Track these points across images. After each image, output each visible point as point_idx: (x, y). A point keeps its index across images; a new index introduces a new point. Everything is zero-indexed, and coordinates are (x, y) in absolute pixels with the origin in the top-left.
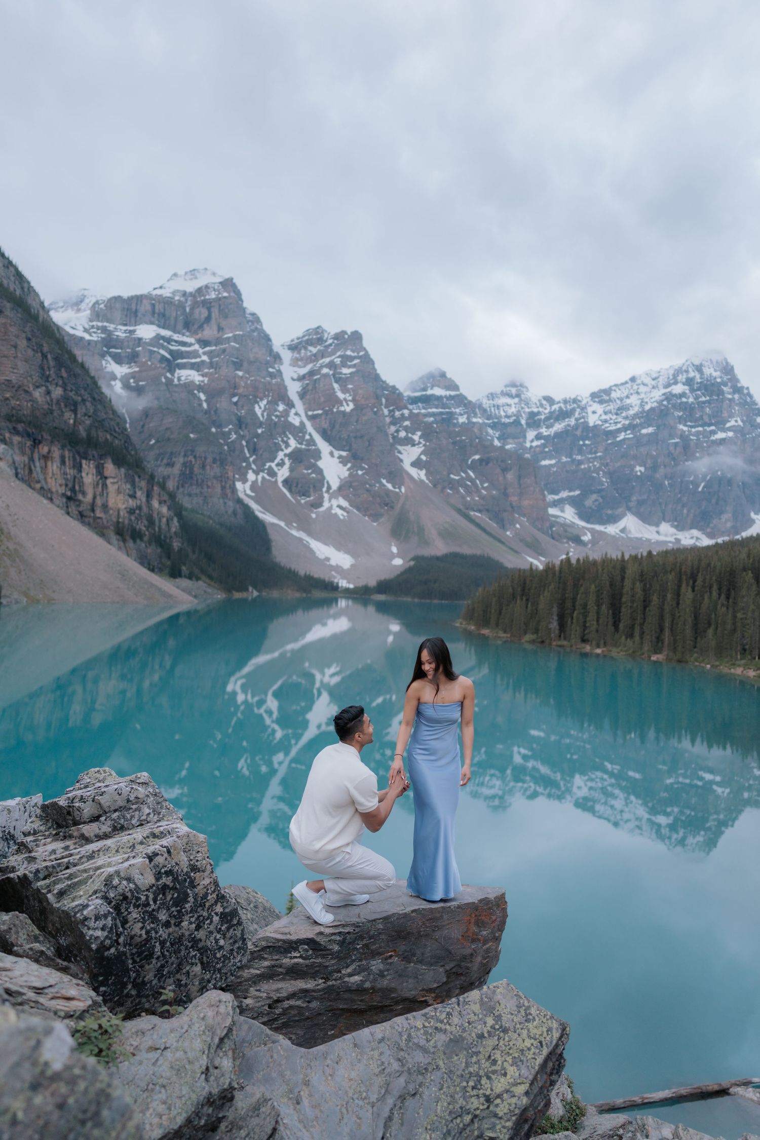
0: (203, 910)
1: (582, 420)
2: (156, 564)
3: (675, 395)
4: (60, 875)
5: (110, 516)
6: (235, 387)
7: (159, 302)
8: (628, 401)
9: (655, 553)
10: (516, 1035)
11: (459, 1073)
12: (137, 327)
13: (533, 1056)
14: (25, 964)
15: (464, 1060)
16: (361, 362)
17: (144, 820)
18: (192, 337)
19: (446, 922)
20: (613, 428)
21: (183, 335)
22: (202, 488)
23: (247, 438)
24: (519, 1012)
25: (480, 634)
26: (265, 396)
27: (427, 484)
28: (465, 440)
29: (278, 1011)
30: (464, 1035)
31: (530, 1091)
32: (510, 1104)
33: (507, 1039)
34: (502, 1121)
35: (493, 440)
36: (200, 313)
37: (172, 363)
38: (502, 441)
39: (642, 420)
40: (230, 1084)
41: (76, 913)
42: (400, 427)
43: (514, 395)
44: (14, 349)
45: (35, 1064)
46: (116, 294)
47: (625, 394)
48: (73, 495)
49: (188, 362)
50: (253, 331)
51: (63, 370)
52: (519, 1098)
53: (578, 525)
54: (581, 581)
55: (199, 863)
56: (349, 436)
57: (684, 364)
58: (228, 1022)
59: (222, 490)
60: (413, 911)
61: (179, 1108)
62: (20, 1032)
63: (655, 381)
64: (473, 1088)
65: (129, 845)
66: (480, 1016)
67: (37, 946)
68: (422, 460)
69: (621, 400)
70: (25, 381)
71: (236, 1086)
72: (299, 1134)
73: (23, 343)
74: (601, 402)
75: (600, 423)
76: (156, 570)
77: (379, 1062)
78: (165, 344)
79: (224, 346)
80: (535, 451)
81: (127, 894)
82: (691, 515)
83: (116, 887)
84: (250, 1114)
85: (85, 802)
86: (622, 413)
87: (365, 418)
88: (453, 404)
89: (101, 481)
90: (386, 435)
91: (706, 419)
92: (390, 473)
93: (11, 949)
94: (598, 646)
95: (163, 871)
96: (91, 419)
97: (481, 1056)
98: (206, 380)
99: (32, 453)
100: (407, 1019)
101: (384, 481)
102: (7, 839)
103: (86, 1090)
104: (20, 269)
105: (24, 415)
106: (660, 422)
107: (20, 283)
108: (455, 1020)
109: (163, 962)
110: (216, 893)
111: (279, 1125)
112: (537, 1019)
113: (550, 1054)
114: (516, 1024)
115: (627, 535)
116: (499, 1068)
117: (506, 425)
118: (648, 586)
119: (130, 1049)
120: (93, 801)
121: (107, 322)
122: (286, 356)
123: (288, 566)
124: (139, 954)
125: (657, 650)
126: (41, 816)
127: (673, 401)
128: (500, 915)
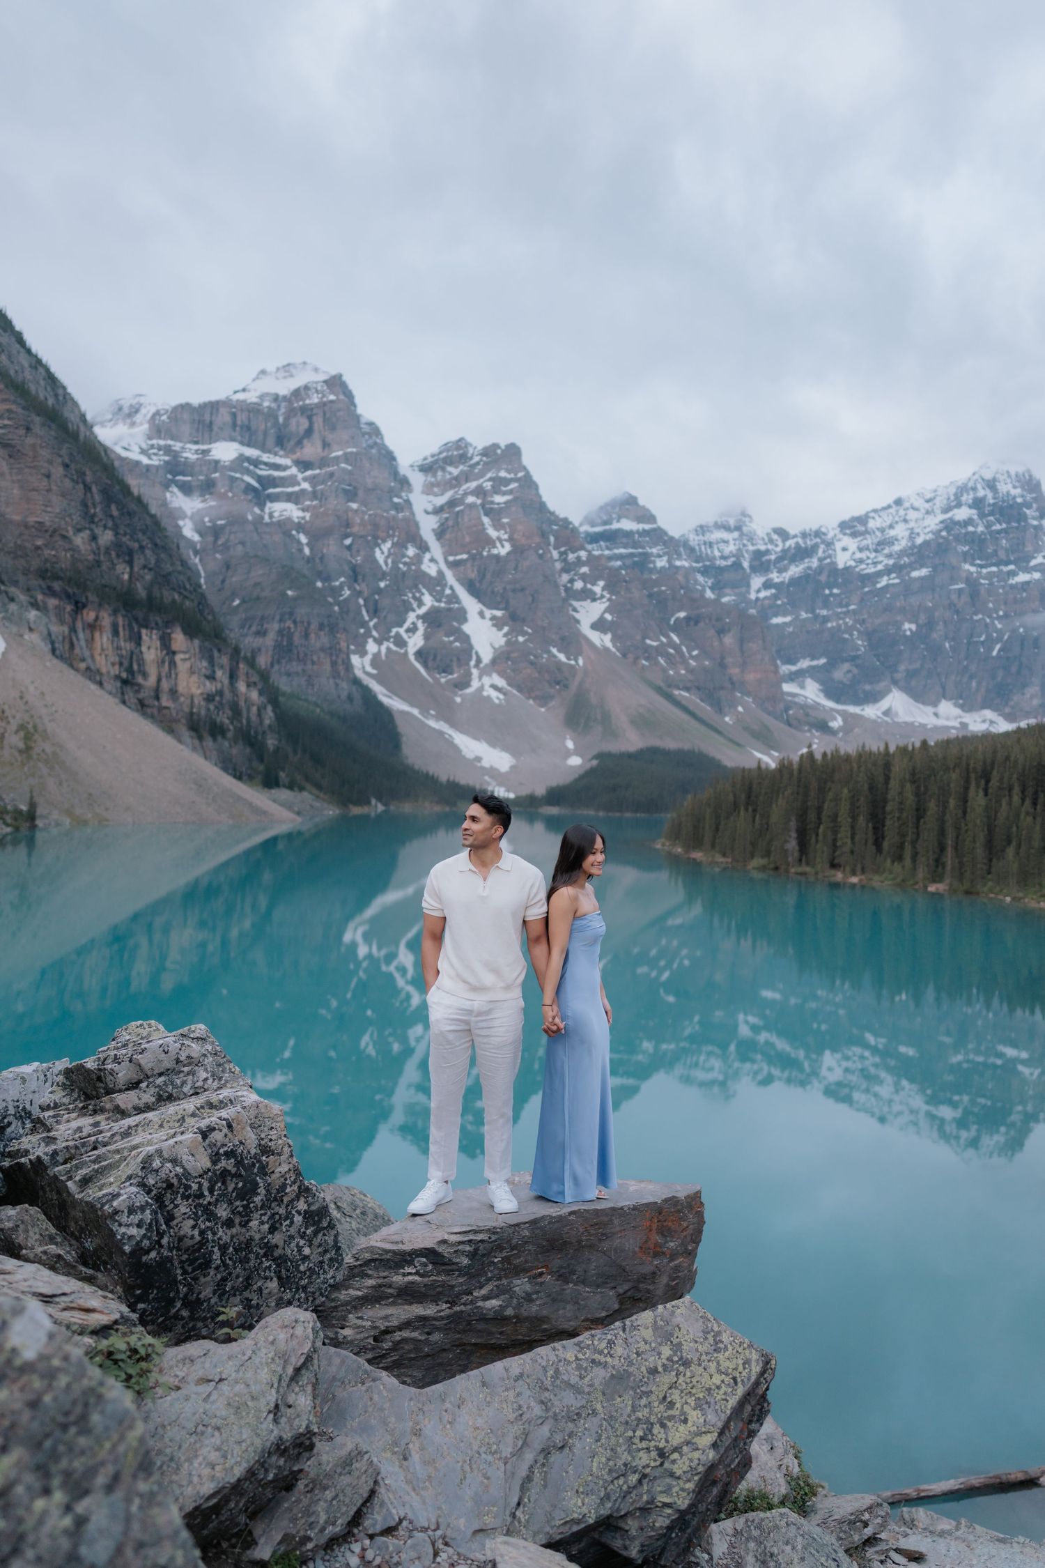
0: (279, 1205)
1: (828, 560)
2: (244, 769)
3: (958, 523)
4: (85, 1158)
5: (181, 704)
6: (348, 525)
7: (242, 410)
8: (892, 533)
9: (932, 744)
10: (701, 1370)
11: (623, 1419)
12: (213, 446)
13: (724, 1397)
14: (34, 1270)
15: (630, 1403)
16: (520, 486)
17: (201, 1087)
18: (286, 456)
19: (618, 1229)
20: (871, 570)
21: (276, 454)
22: (305, 664)
23: (366, 594)
24: (706, 1339)
25: (689, 858)
26: (389, 536)
27: (614, 654)
28: (664, 592)
29: (386, 1345)
30: (631, 1369)
31: (719, 1443)
32: (691, 1460)
33: (688, 1374)
34: (680, 1482)
35: (703, 591)
36: (298, 425)
37: (261, 493)
38: (716, 592)
39: (912, 558)
40: (307, 1427)
41: (103, 1205)
42: (575, 575)
43: (732, 527)
44: (46, 479)
46: (183, 401)
47: (888, 523)
48: (130, 677)
49: (282, 492)
50: (371, 447)
51: (113, 507)
52: (704, 1451)
53: (824, 706)
54: (829, 784)
55: (273, 1143)
56: (505, 589)
57: (970, 479)
58: (307, 1347)
59: (332, 666)
60: (571, 1213)
61: (238, 1456)
63: (930, 504)
64: (642, 1439)
65: (177, 1118)
66: (653, 1345)
67: (52, 1248)
68: (606, 620)
69: (882, 530)
70: (63, 523)
71: (318, 1432)
72: (405, 1498)
73: (58, 471)
74: (854, 535)
75: (853, 564)
76: (245, 778)
77: (515, 1406)
78: (252, 467)
79: (331, 469)
80: (762, 605)
81: (172, 1181)
82: (983, 690)
83: (157, 1171)
84: (339, 1470)
85: (119, 1063)
86: (883, 549)
87: (526, 564)
88: (648, 542)
89: (167, 658)
90: (556, 586)
91: (1002, 554)
92: (563, 639)
93: (18, 1252)
94: (854, 873)
95: (222, 1151)
96: (152, 572)
97: (653, 1397)
98: (308, 515)
99: (74, 620)
100: (554, 1349)
101: (554, 651)
102: (21, 1116)
103: (69, 1386)
104: (53, 370)
105: (61, 569)
106: (937, 561)
107: (53, 389)
108: (619, 1350)
109: (224, 1274)
110: (298, 1184)
111: (379, 1486)
112: (730, 1348)
113: (749, 1394)
114: (701, 1355)
115: (892, 719)
116: (678, 1413)
117: (721, 570)
118: (922, 789)
119: (173, 1381)
120: (130, 1061)
121: (172, 440)
122: (417, 480)
123: (424, 769)
124: (191, 1262)
125: (936, 877)
126: (64, 1084)
127: (955, 531)
128: (694, 1220)
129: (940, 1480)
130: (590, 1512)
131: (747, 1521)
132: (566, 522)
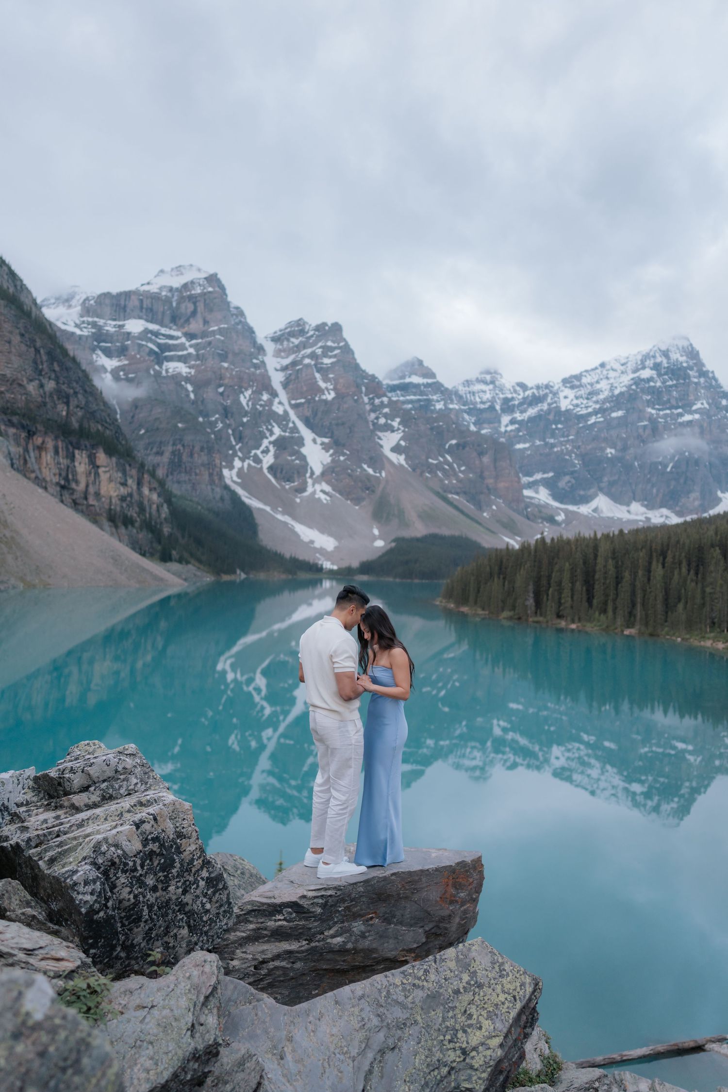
0: (189, 875)
1: (554, 405)
2: (147, 549)
3: (643, 380)
4: (51, 843)
5: (103, 503)
6: (221, 378)
7: (147, 298)
8: (598, 386)
9: (627, 532)
10: (490, 990)
11: (436, 1027)
12: (126, 322)
13: (507, 1010)
14: (17, 928)
15: (441, 1015)
16: (342, 352)
17: (132, 790)
18: (178, 330)
19: (424, 885)
20: (584, 412)
21: (170, 328)
22: (191, 475)
23: (233, 426)
24: (494, 968)
25: (459, 612)
26: (250, 386)
27: (407, 469)
28: (442, 426)
29: (263, 972)
30: (441, 991)
31: (504, 1043)
32: (485, 1057)
33: (482, 994)
34: (477, 1072)
35: (469, 425)
36: (186, 308)
37: (159, 356)
38: (478, 426)
39: (612, 404)
40: (215, 1039)
41: (66, 879)
42: (380, 414)
43: (489, 381)
44: (7, 345)
45: (16, 1014)
46: (105, 291)
47: (595, 380)
48: (67, 484)
49: (175, 355)
50: (238, 324)
51: (55, 364)
52: (494, 1050)
53: (552, 506)
54: (556, 560)
55: (185, 830)
56: (331, 423)
57: (651, 350)
58: (213, 980)
59: (210, 477)
60: (393, 874)
61: (166, 1063)
62: (2, 984)
63: (624, 367)
64: (450, 1041)
65: (117, 814)
66: (456, 973)
67: (29, 911)
68: (401, 445)
69: (592, 385)
70: (20, 375)
71: (221, 1042)
72: (283, 1087)
73: (16, 339)
74: (572, 387)
75: (572, 407)
76: (147, 555)
77: (359, 1018)
78: (153, 337)
79: (210, 339)
80: (509, 436)
81: (115, 860)
82: (661, 495)
83: (104, 853)
84: (236, 1069)
85: (75, 773)
86: (592, 398)
87: (346, 406)
88: (430, 391)
89: (93, 470)
90: (367, 422)
91: (673, 402)
92: (371, 458)
93: (4, 914)
94: (573, 622)
95: (149, 837)
96: (83, 410)
97: (457, 1011)
98: (193, 371)
99: (27, 445)
100: (386, 977)
101: (365, 466)
102: (1, 810)
103: (67, 1038)
104: (13, 268)
105: (18, 408)
106: (629, 406)
107: (13, 282)
108: (432, 977)
109: (151, 925)
110: (202, 858)
111: (264, 1079)
112: (510, 974)
113: (524, 1008)
114: (490, 980)
115: (599, 515)
116: (475, 1022)
117: (481, 411)
118: (620, 563)
119: (119, 1008)
120: (83, 772)
121: (97, 317)
122: (270, 347)
123: (274, 549)
124: (128, 917)
125: (629, 624)
126: (33, 787)
127: (641, 386)
128: (477, 877)
132: (373, 377)
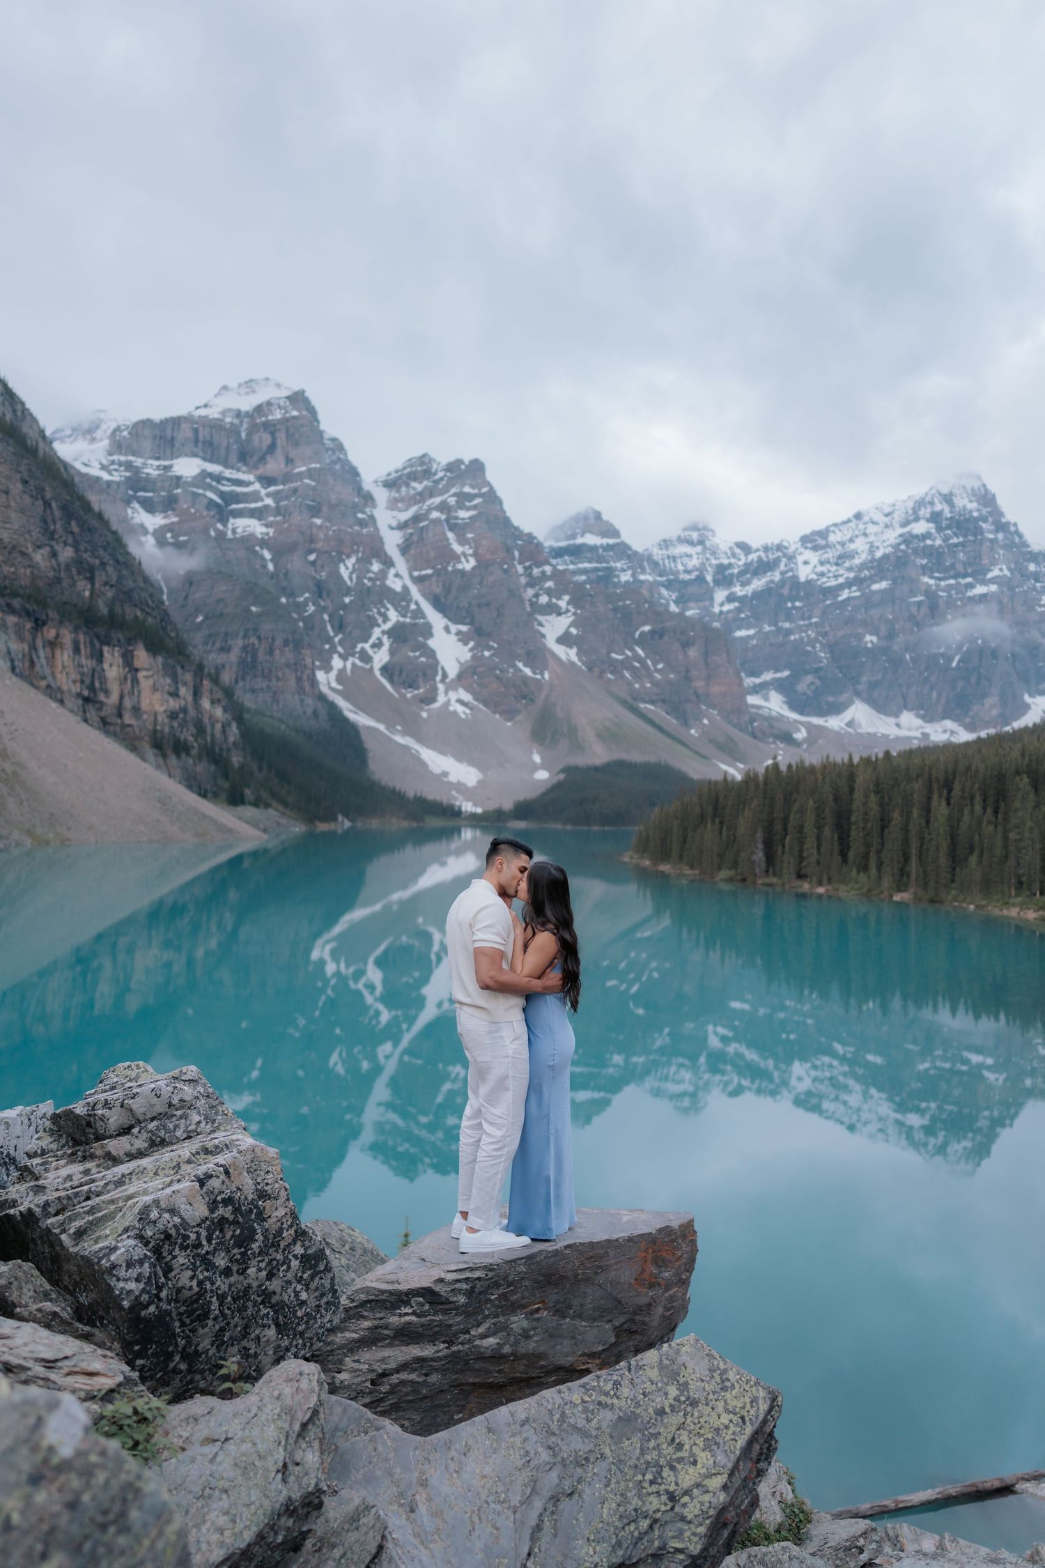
0: (277, 1251)
1: (790, 574)
2: (209, 787)
3: (916, 537)
4: (78, 1209)
5: (144, 722)
6: (312, 541)
7: (204, 426)
8: (852, 546)
9: (895, 754)
10: (709, 1409)
11: (632, 1463)
12: (175, 462)
13: (732, 1437)
14: (31, 1331)
15: (639, 1445)
16: (484, 501)
17: (193, 1131)
18: (249, 472)
19: (612, 1262)
20: (832, 583)
21: (238, 470)
22: (270, 680)
23: (330, 609)
24: (712, 1377)
25: (657, 871)
26: (353, 552)
27: (580, 667)
28: (629, 606)
29: (384, 1389)
30: (638, 1411)
31: (729, 1484)
32: (702, 1503)
33: (696, 1414)
34: (692, 1526)
35: (668, 604)
36: (261, 441)
37: (223, 511)
38: (681, 606)
39: (873, 572)
40: (317, 1485)
41: (100, 1259)
42: (540, 589)
43: (695, 541)
44: (4, 496)
45: (35, 1449)
46: (144, 417)
47: (848, 537)
48: (92, 695)
49: (245, 508)
50: (334, 463)
51: (73, 523)
52: (714, 1494)
53: (788, 718)
54: (795, 796)
55: (269, 1187)
56: (470, 604)
57: (927, 494)
58: (313, 1401)
59: (297, 683)
60: (567, 1247)
61: (247, 1519)
62: (14, 1407)
63: (889, 518)
64: (652, 1482)
65: (172, 1165)
66: (660, 1385)
67: (48, 1306)
68: (571, 634)
69: (843, 544)
70: (22, 539)
71: (325, 1488)
72: (414, 1552)
73: (17, 488)
74: (815, 548)
75: (815, 577)
76: (209, 795)
77: (522, 1452)
78: (214, 483)
79: (295, 484)
80: (726, 618)
81: (170, 1232)
82: (943, 701)
83: (155, 1222)
84: (346, 1527)
85: (110, 1109)
86: (844, 563)
87: (491, 578)
88: (612, 557)
89: (129, 675)
90: (522, 601)
91: (960, 568)
92: (528, 653)
93: (12, 1311)
94: (820, 884)
95: (219, 1198)
96: (114, 589)
97: (661, 1439)
98: (271, 531)
99: (34, 638)
100: (560, 1392)
101: (520, 665)
102: (5, 1163)
103: (107, 1483)
104: (10, 385)
105: (21, 586)
106: (896, 573)
107: (11, 405)
108: (625, 1391)
109: (223, 1324)
110: (295, 1228)
111: (387, 1541)
112: (737, 1386)
113: (756, 1433)
114: (708, 1394)
115: (855, 730)
116: (686, 1454)
117: (686, 583)
118: (886, 799)
119: (178, 1442)
120: (122, 1106)
121: (133, 455)
122: (381, 496)
123: (391, 784)
124: (189, 1313)
125: (901, 886)
126: (51, 1130)
127: (914, 545)
128: (688, 1249)
129: (918, 1491)
130: (602, 1561)
131: (749, 1557)
132: (531, 537)
